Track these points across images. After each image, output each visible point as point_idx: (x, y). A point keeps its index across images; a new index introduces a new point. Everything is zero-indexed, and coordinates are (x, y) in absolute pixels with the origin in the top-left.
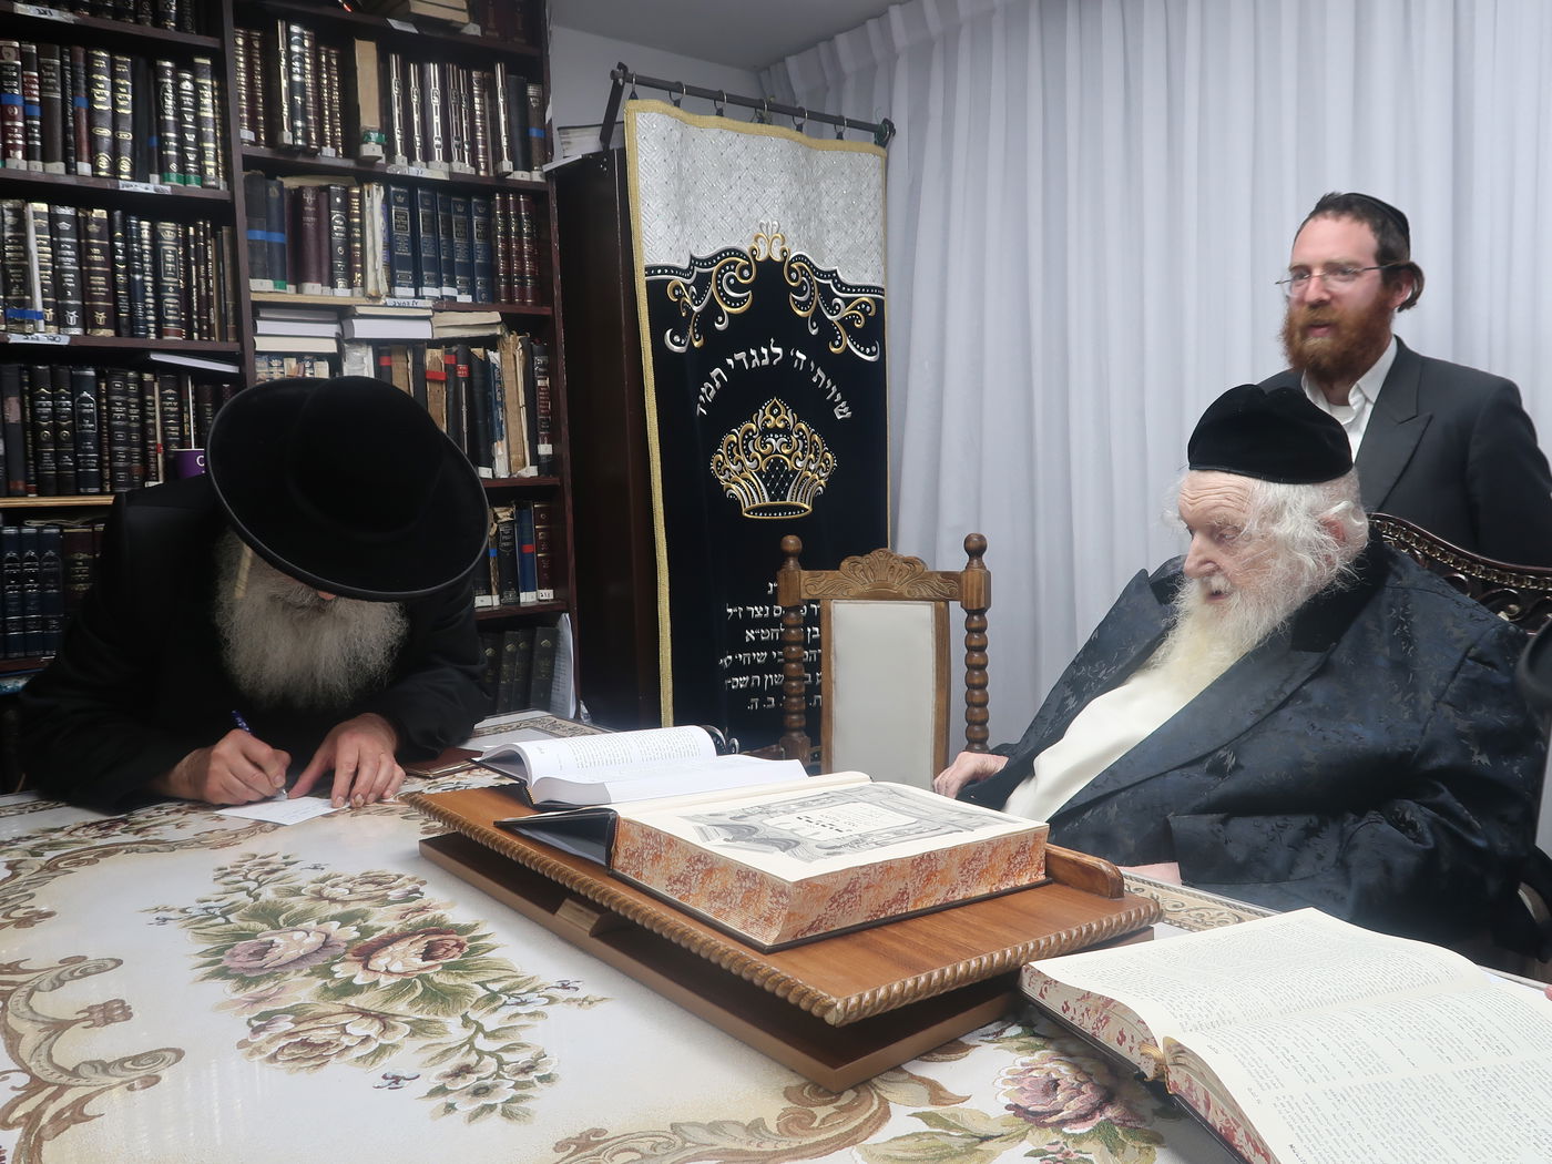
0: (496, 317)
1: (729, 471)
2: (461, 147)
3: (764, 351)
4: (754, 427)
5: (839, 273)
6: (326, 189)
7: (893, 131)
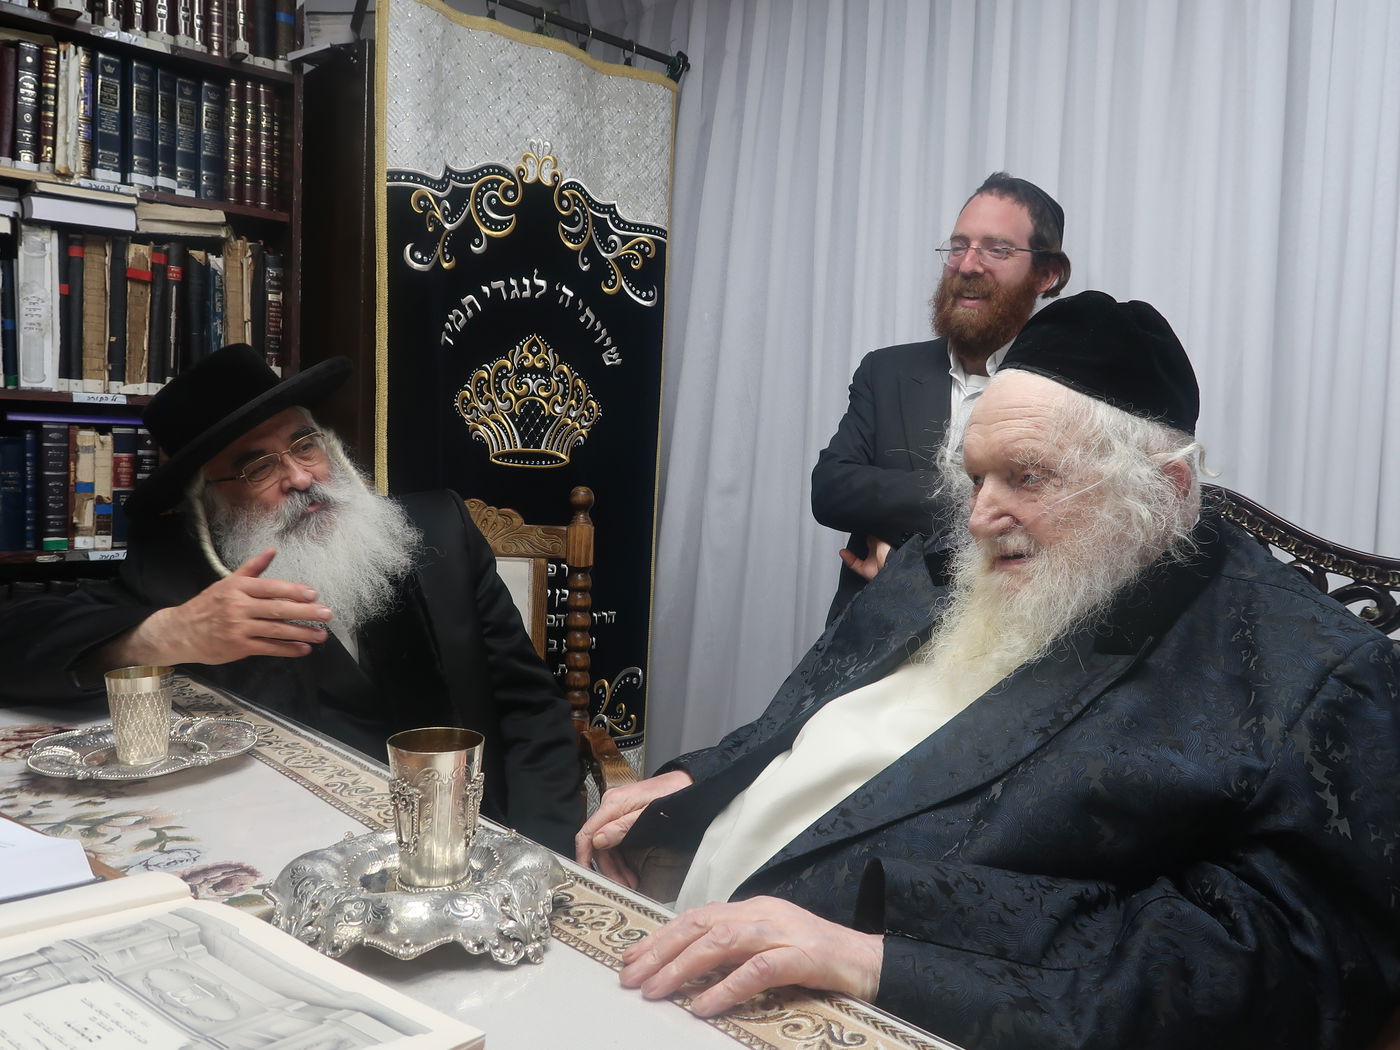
0: (219, 216)
1: (478, 410)
2: (190, 20)
3: (526, 282)
4: (509, 365)
5: (617, 208)
6: (16, 45)
7: (687, 66)
